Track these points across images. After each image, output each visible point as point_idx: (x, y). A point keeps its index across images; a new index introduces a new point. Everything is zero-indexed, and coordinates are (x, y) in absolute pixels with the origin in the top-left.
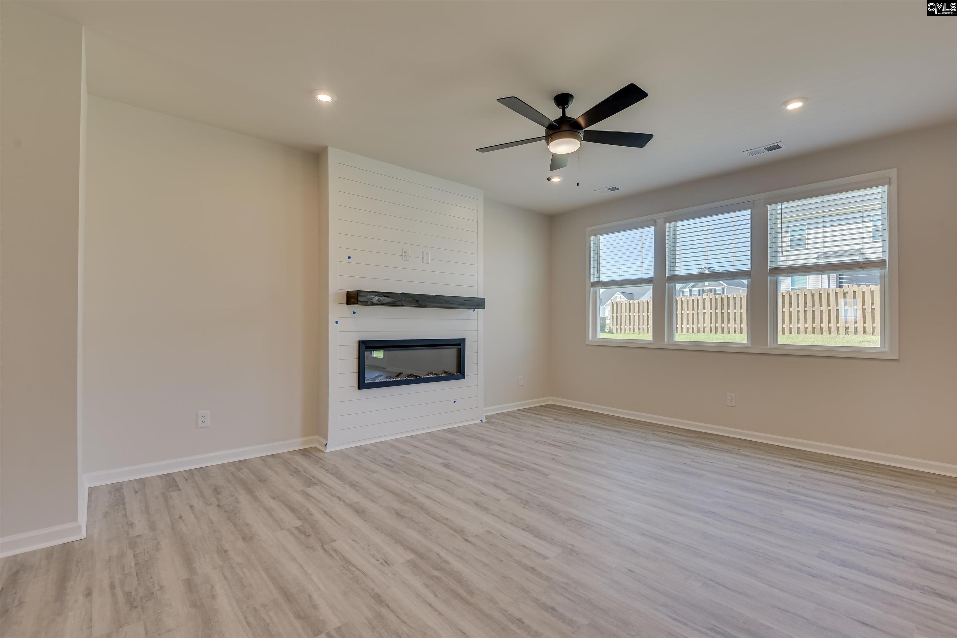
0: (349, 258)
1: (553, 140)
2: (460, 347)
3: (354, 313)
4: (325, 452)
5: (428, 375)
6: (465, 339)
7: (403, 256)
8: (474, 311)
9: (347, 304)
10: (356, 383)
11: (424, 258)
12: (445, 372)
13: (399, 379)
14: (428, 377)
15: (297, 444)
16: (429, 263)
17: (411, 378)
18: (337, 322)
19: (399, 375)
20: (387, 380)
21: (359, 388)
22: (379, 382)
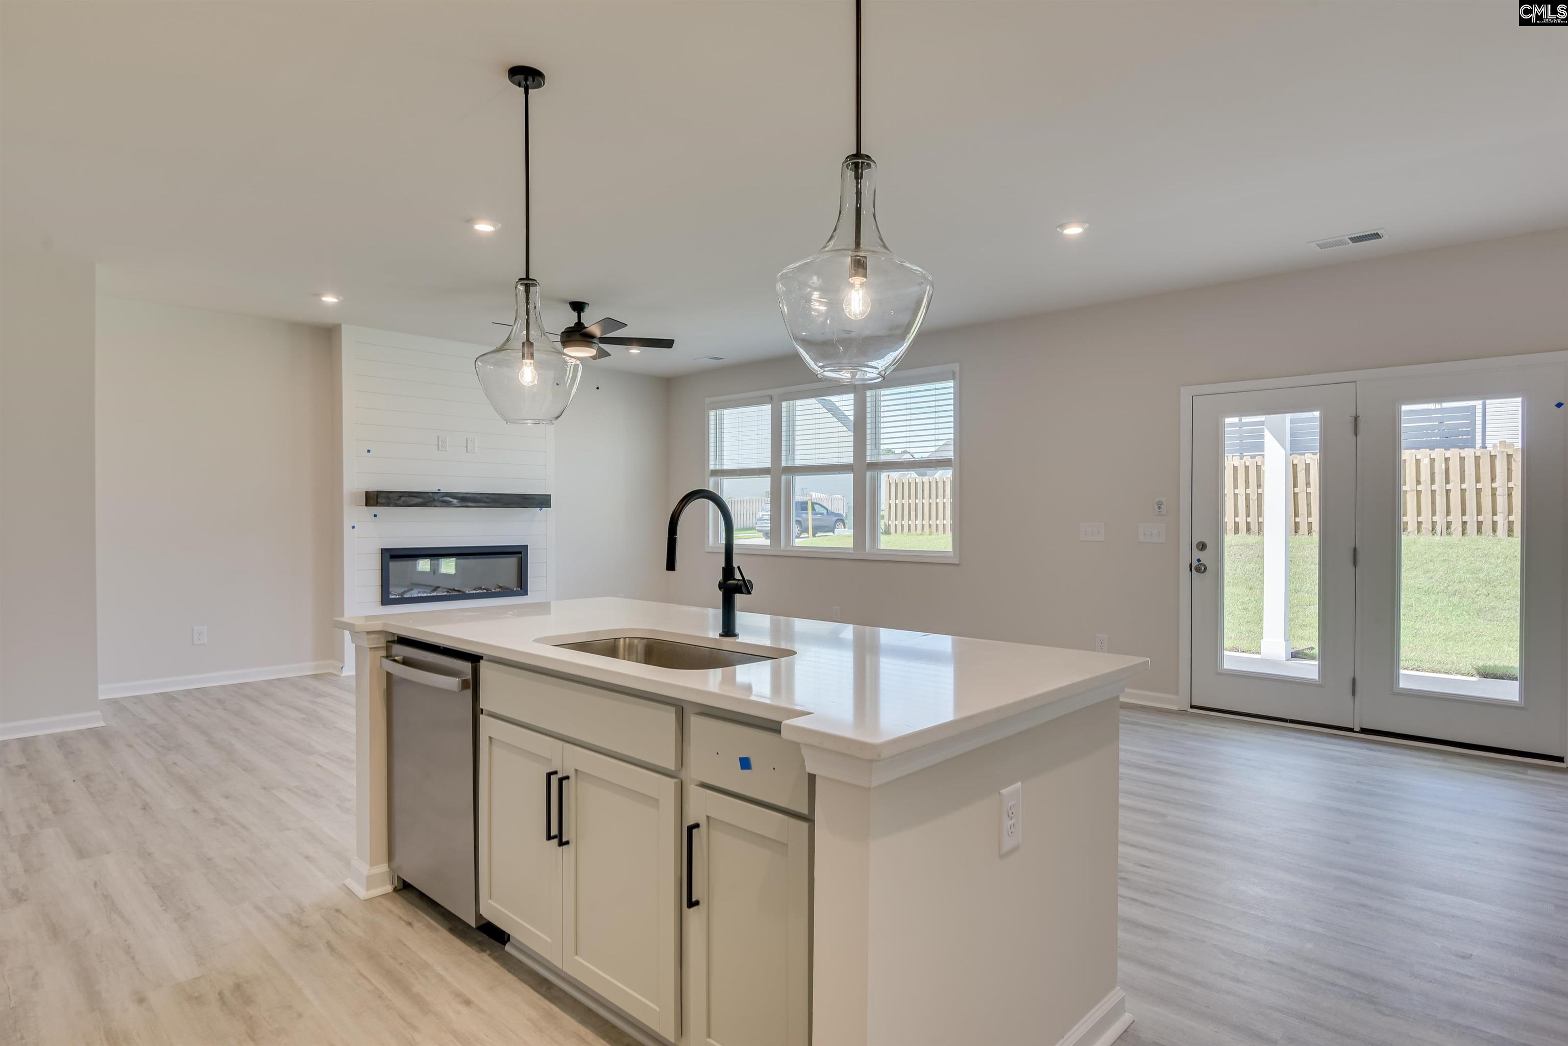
0: (369, 451)
1: (565, 348)
2: (521, 555)
3: (375, 516)
4: (340, 676)
5: (475, 590)
6: (527, 546)
7: (440, 445)
8: (540, 510)
9: (366, 505)
10: (379, 598)
11: (468, 447)
12: (500, 587)
13: (434, 594)
14: (474, 592)
15: (307, 668)
16: (476, 452)
17: (451, 594)
18: (353, 527)
19: (436, 588)
20: (419, 595)
21: (382, 605)
22: (408, 598)
